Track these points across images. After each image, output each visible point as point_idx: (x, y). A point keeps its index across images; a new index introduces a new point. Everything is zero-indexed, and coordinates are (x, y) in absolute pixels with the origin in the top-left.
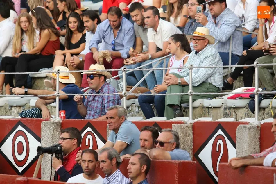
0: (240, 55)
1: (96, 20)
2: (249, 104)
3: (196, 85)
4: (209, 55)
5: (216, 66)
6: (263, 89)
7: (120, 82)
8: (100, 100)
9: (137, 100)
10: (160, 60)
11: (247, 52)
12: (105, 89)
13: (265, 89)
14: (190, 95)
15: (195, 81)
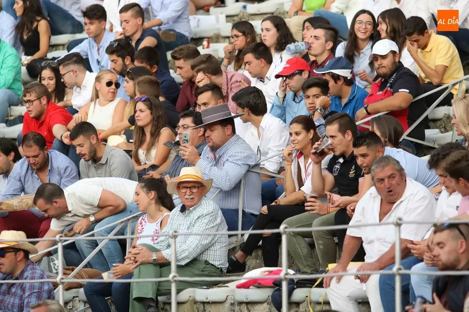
0: (257, 213)
1: (13, 154)
2: (273, 296)
3: (183, 263)
4: (205, 212)
5: (217, 233)
6: (296, 271)
7: (53, 260)
8: (19, 292)
9: (82, 290)
10: (122, 222)
11: (268, 209)
12: (28, 274)
13: (299, 271)
14: (172, 281)
15: (180, 257)
